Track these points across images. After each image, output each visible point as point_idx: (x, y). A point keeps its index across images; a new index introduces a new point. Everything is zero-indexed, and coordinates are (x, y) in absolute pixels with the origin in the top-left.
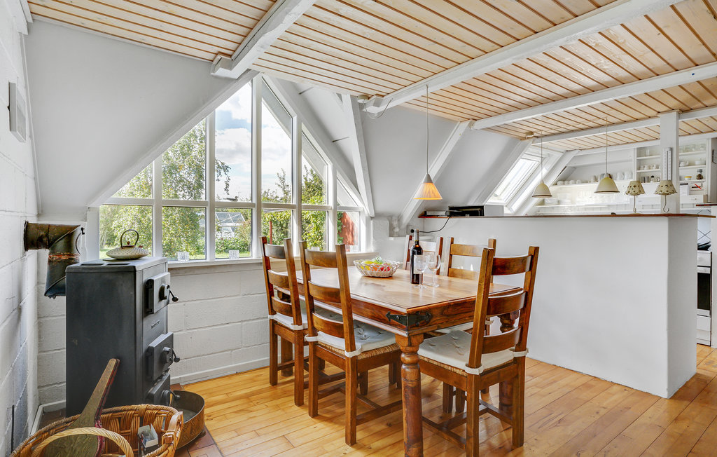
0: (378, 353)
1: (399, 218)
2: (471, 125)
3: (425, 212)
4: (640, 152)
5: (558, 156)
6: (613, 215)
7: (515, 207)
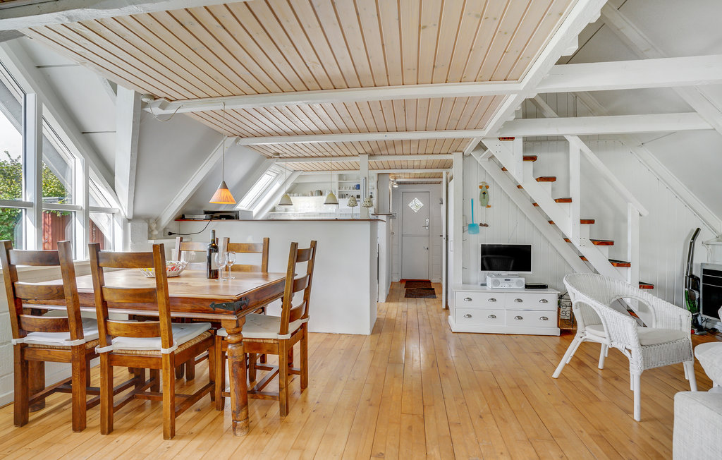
0: (190, 345)
1: (157, 220)
2: (237, 141)
3: (183, 216)
4: (340, 177)
5: (289, 173)
6: (336, 220)
7: (255, 211)
